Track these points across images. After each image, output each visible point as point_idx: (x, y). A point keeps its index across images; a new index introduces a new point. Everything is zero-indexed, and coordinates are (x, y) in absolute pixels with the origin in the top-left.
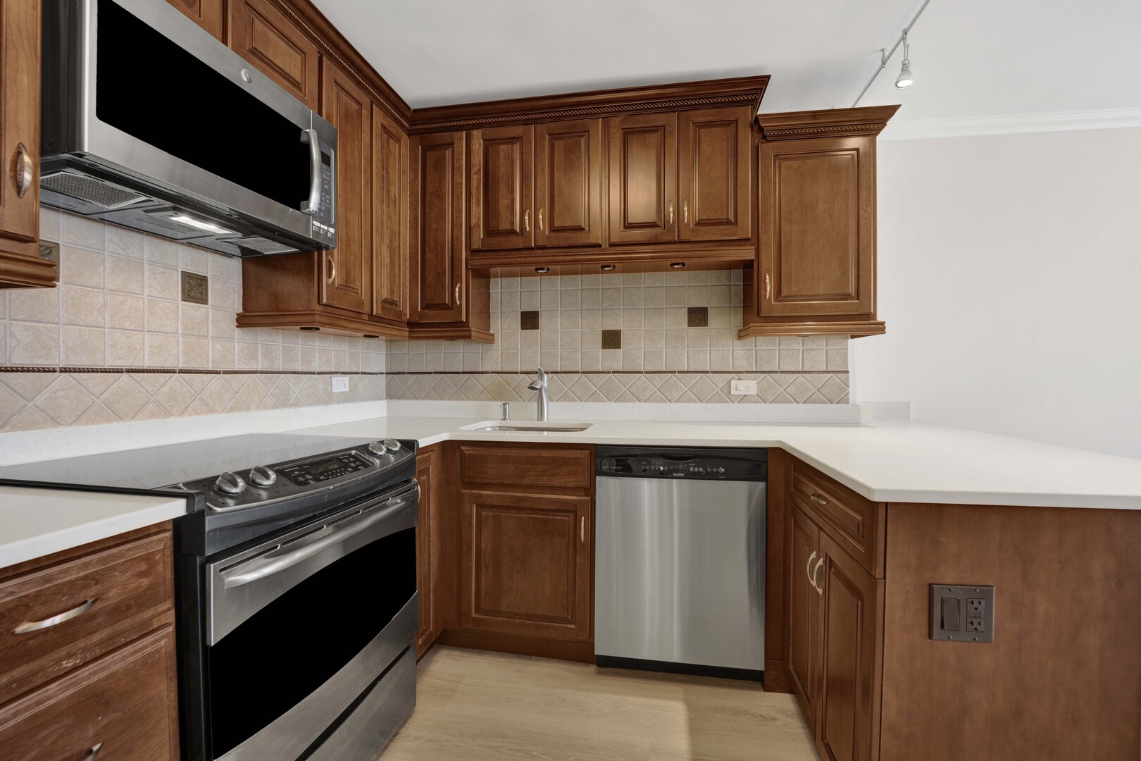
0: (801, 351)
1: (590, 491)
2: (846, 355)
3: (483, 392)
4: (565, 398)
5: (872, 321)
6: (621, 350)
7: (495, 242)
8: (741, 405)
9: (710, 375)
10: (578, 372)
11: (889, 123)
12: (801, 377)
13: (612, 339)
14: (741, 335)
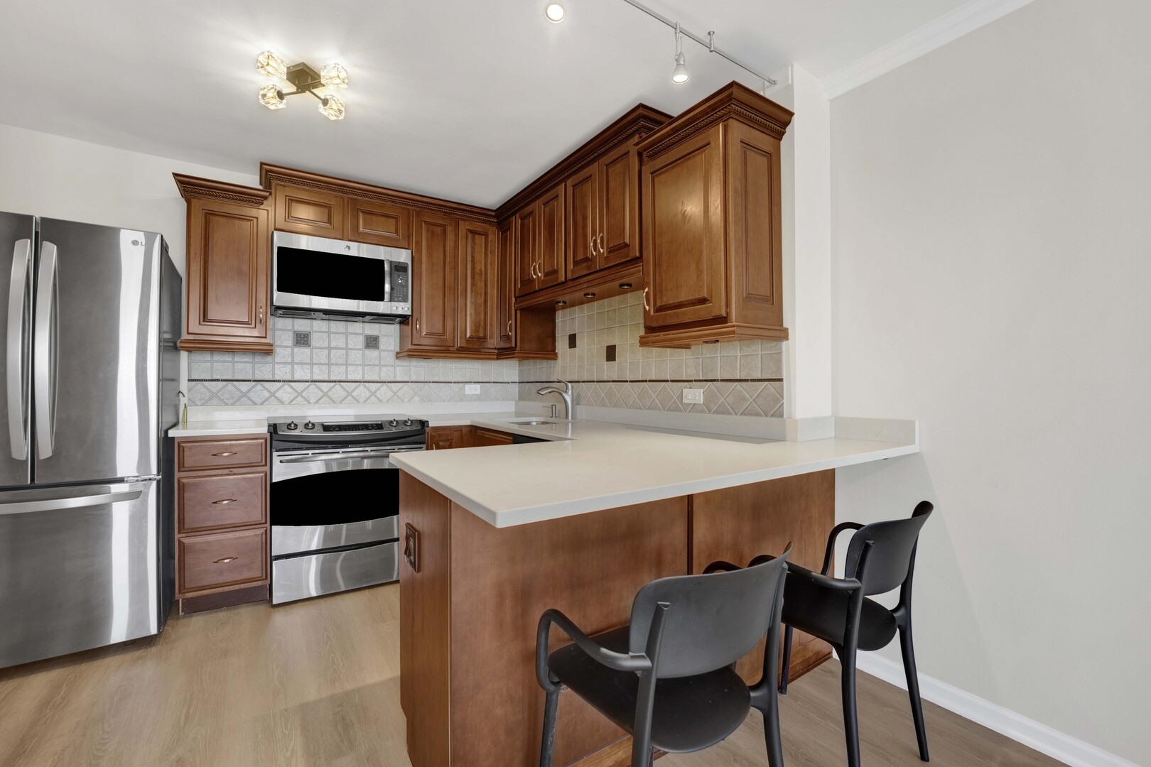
0: (739, 357)
2: (780, 361)
5: (728, 324)
6: (618, 362)
7: (524, 290)
9: (669, 383)
10: (594, 381)
12: (739, 386)
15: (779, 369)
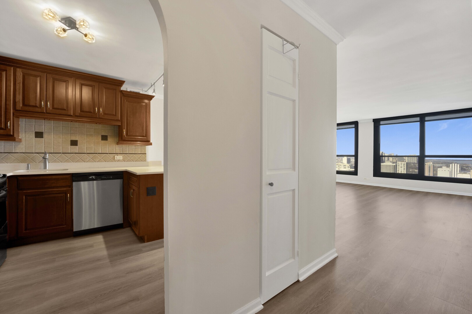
1: (71, 186)
2: (145, 150)
3: (15, 160)
4: (55, 161)
5: (150, 143)
6: (78, 146)
7: (26, 108)
8: (118, 162)
9: (108, 154)
10: (61, 153)
11: (153, 99)
12: (134, 155)
13: (74, 143)
14: (118, 144)
15: (145, 151)
